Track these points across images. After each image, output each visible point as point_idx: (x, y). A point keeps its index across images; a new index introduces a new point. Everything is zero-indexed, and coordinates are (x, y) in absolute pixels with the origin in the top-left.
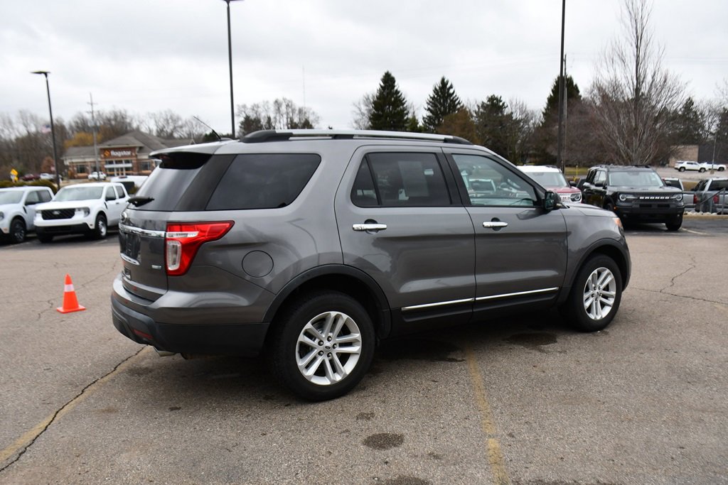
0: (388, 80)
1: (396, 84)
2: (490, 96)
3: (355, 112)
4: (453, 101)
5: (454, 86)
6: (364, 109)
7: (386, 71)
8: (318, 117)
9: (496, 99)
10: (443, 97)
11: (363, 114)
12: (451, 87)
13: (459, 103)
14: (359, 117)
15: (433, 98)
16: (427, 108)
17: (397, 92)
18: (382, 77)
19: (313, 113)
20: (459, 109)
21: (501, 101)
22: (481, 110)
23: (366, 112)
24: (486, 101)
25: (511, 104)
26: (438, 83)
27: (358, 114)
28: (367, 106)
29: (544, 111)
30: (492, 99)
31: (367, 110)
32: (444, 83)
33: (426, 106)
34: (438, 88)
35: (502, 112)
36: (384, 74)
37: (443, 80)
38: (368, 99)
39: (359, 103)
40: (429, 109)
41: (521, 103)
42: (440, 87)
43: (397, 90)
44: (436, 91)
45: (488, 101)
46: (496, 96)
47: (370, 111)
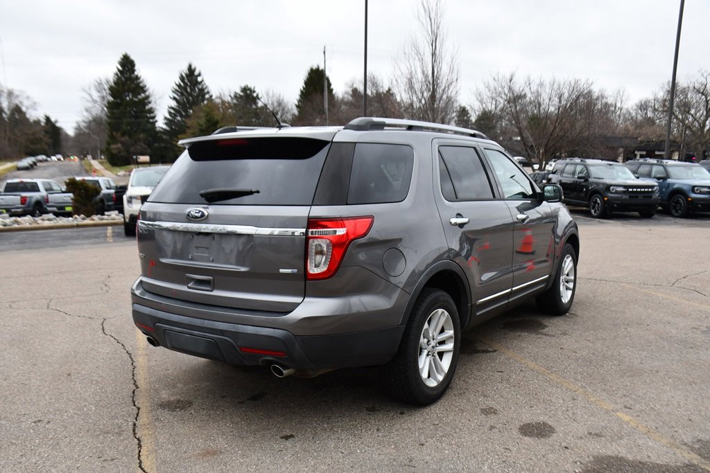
0: (127, 64)
1: (136, 68)
2: (243, 86)
3: (84, 98)
4: (202, 90)
5: (202, 73)
6: (96, 95)
7: (124, 53)
8: (35, 103)
9: (250, 89)
10: (190, 85)
11: (95, 102)
12: (199, 75)
13: (208, 93)
14: (90, 105)
15: (179, 86)
16: (172, 97)
17: (137, 78)
18: (119, 60)
19: (28, 98)
20: (208, 99)
21: (254, 92)
22: (235, 101)
23: (98, 99)
24: (239, 91)
25: (268, 95)
26: (185, 70)
27: (88, 101)
28: (99, 92)
29: (297, 103)
30: (245, 90)
31: (99, 97)
32: (191, 71)
33: (173, 95)
34: (184, 75)
35: (256, 103)
36: (122, 57)
37: (190, 66)
38: (100, 84)
39: (90, 89)
40: (175, 99)
41: (278, 95)
42: (186, 75)
43: (137, 76)
44: (182, 78)
45: (242, 91)
46: (249, 86)
47: (103, 98)
